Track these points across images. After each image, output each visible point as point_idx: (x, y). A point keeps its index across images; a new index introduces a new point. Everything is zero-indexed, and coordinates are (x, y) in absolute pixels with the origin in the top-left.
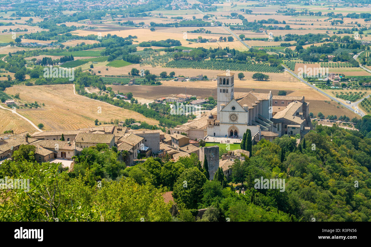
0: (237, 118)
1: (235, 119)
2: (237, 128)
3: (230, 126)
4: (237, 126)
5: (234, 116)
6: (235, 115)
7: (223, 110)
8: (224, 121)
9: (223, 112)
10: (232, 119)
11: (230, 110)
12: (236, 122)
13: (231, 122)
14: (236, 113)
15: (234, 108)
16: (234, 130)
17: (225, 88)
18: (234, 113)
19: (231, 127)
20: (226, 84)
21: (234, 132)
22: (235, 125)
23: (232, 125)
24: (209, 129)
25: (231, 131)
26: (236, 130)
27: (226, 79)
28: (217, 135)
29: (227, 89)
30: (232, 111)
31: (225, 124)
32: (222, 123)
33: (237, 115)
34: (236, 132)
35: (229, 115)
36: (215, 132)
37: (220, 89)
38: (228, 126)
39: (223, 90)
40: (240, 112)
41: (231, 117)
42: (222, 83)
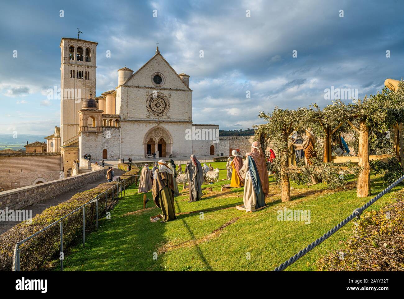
0: (166, 106)
1: (161, 109)
2: (165, 132)
3: (150, 127)
4: (166, 126)
5: (159, 100)
6: (162, 98)
7: (130, 83)
8: (133, 115)
9: (130, 89)
10: (155, 108)
11: (151, 84)
12: (164, 118)
13: (153, 118)
14: (166, 93)
15: (158, 79)
16: (157, 140)
17: (84, 70)
18: (158, 91)
19: (150, 132)
20: (84, 59)
21: (157, 143)
22: (162, 125)
23: (155, 125)
24: (88, 140)
25: (149, 142)
26: (162, 139)
27: (84, 49)
28: (111, 155)
29: (86, 72)
30: (153, 86)
31: (136, 121)
32: (128, 121)
33: (168, 97)
34: (160, 143)
35: (147, 97)
36: (106, 148)
37: (71, 70)
38: (145, 129)
39: (77, 73)
40: (174, 92)
41: (152, 104)
42: (76, 56)
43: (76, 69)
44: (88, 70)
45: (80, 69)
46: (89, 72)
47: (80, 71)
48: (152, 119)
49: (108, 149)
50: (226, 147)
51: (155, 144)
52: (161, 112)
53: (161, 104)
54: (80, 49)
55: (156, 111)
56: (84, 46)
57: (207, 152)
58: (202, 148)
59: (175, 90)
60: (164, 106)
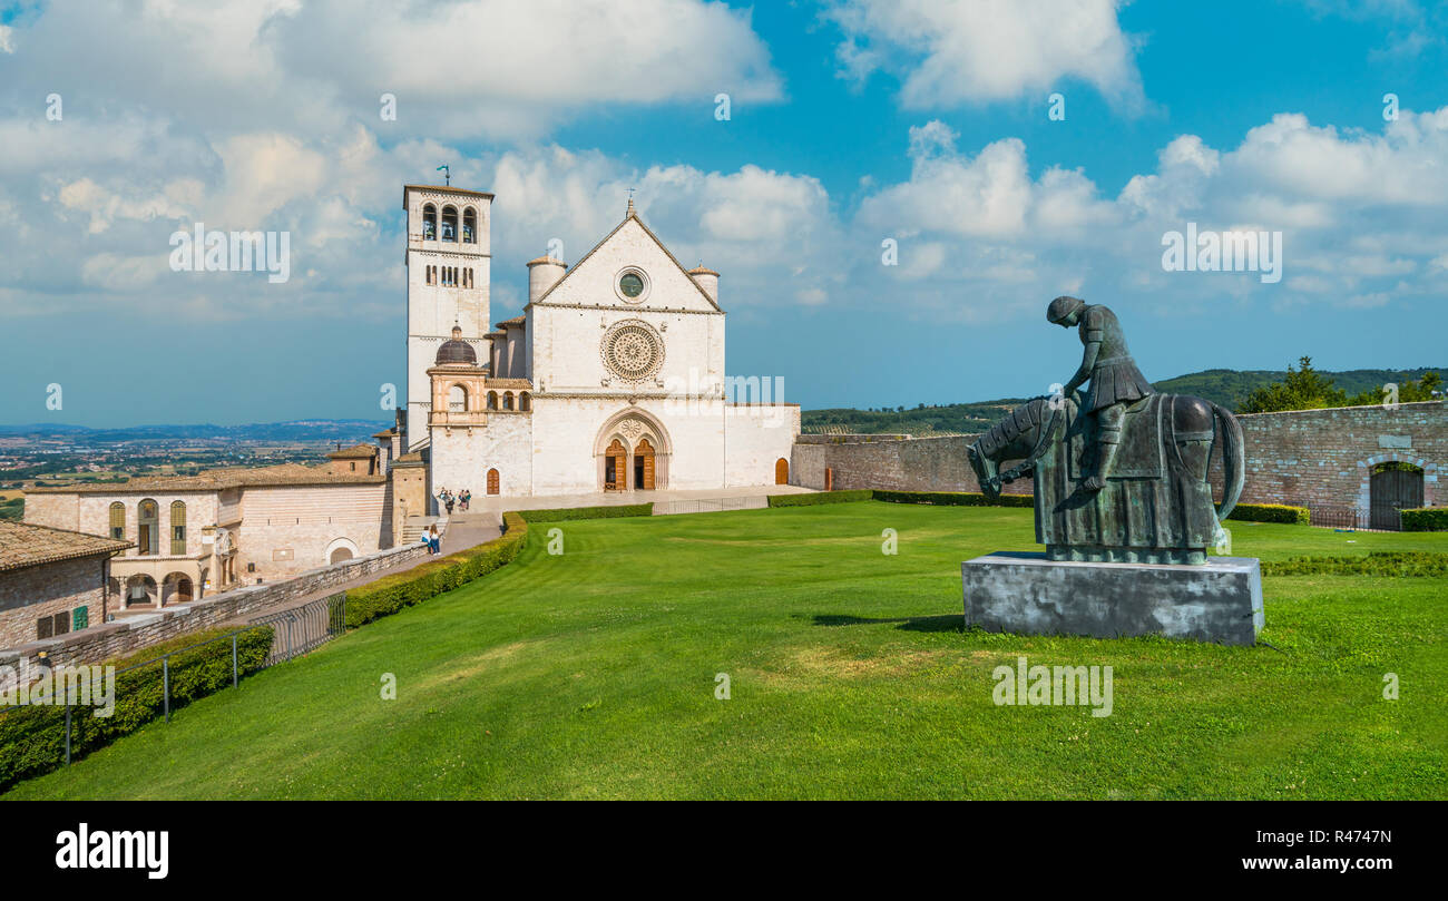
0: (655, 353)
1: (641, 362)
2: (651, 423)
4: (654, 409)
5: (634, 339)
6: (645, 332)
8: (567, 380)
9: (558, 311)
10: (625, 361)
11: (611, 293)
12: (648, 387)
13: (617, 386)
14: (654, 320)
15: (632, 283)
16: (633, 443)
18: (633, 315)
19: (613, 422)
20: (462, 237)
21: (632, 451)
22: (642, 405)
23: (624, 405)
24: (450, 446)
25: (609, 449)
26: (645, 442)
27: (461, 212)
28: (509, 483)
29: (465, 269)
30: (619, 304)
31: (574, 397)
32: (553, 396)
33: (659, 331)
34: (640, 453)
35: (604, 331)
36: (495, 467)
37: (428, 267)
38: (599, 415)
39: (444, 272)
40: (677, 316)
41: (615, 350)
42: (440, 231)
43: (440, 262)
44: (469, 264)
45: (451, 263)
46: (471, 270)
47: (450, 268)
48: (618, 391)
49: (502, 468)
50: (817, 465)
51: (625, 456)
52: (641, 372)
53: (642, 348)
54: (450, 213)
55: (627, 368)
56: (461, 204)
57: (766, 477)
58: (754, 464)
59: (679, 312)
60: (650, 354)
